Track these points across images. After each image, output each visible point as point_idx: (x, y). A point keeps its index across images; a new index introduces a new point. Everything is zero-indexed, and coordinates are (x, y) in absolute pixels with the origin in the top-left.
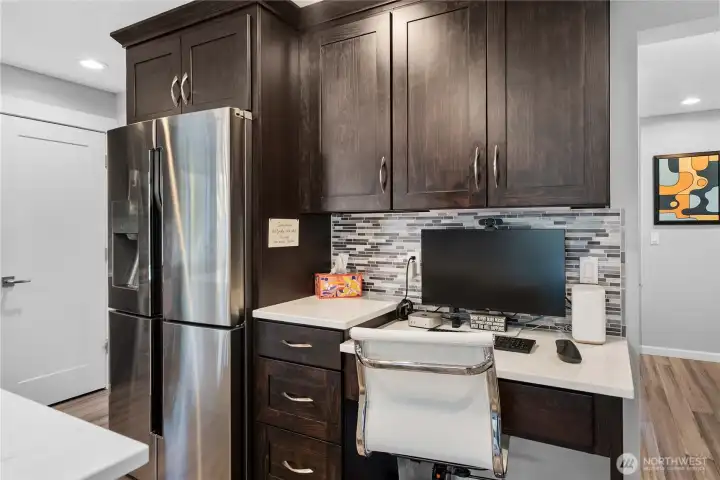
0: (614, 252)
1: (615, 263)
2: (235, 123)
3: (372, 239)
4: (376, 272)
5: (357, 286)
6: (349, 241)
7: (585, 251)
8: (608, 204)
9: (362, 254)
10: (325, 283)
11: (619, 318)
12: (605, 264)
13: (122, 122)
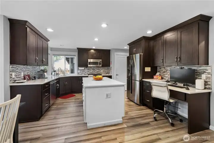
0: (209, 73)
1: (210, 76)
2: (140, 55)
3: (164, 71)
4: (164, 76)
5: (160, 78)
6: (160, 71)
7: (203, 73)
8: (208, 64)
9: (162, 73)
10: (155, 77)
11: (210, 86)
12: (207, 76)
13: (128, 55)
